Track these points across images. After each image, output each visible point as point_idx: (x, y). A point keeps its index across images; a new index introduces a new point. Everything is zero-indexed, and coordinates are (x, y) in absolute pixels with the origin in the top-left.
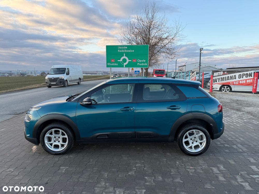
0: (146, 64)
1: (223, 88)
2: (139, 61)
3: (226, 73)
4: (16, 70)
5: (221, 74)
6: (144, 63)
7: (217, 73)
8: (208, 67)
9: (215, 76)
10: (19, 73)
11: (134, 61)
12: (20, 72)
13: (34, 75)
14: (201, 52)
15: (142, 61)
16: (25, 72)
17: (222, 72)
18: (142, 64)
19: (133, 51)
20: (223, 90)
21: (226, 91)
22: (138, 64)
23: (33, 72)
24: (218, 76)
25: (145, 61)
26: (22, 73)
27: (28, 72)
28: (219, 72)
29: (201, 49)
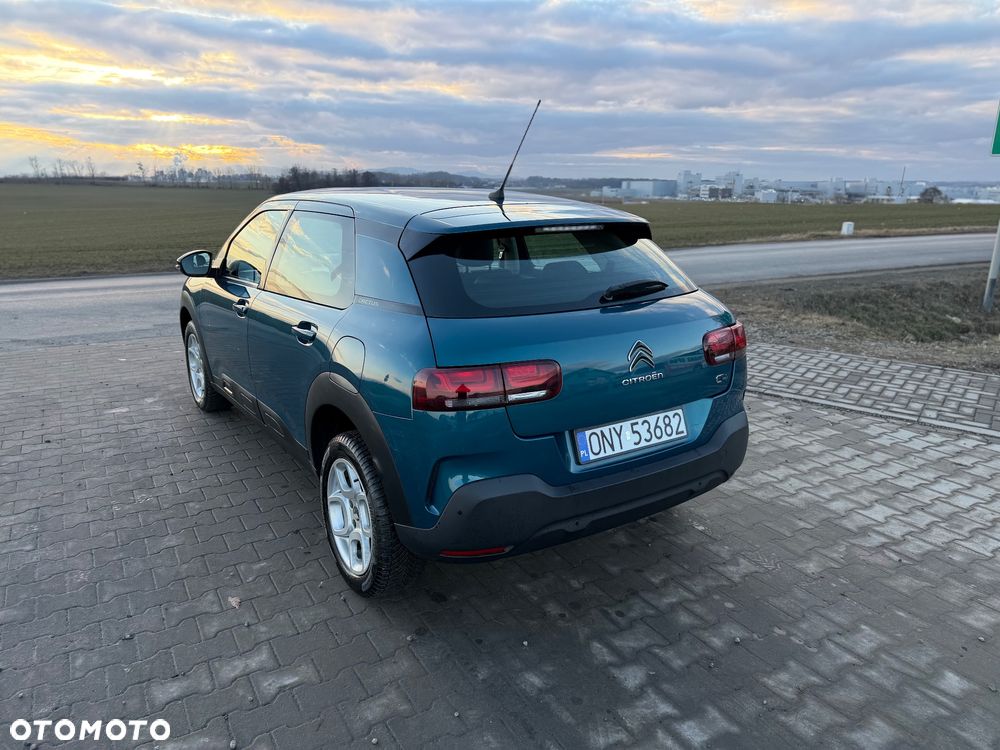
4: (834, 180)
10: (842, 192)
12: (848, 185)
13: (898, 200)
16: (866, 186)
23: (896, 190)
26: (852, 191)
27: (877, 187)
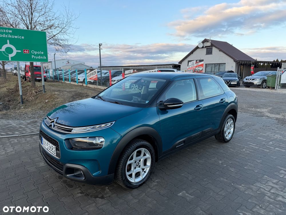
0: (45, 58)
1: (132, 86)
2: (33, 52)
3: (135, 71)
5: (131, 72)
6: (41, 55)
7: (128, 71)
8: (80, 65)
9: (126, 74)
11: (25, 51)
14: (100, 47)
15: (39, 53)
17: (132, 70)
18: (39, 57)
19: (23, 38)
20: (133, 88)
21: (135, 89)
22: (33, 56)
24: (129, 74)
25: (42, 53)
28: (130, 70)
29: (100, 45)
